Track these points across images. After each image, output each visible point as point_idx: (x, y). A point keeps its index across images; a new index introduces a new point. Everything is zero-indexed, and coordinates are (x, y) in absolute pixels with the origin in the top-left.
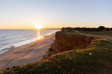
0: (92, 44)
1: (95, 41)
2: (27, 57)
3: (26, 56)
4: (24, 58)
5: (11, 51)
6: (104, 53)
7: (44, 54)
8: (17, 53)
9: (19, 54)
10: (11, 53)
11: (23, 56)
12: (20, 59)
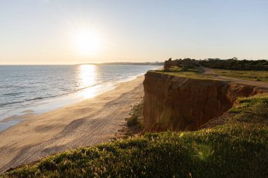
0: (232, 112)
1: (246, 101)
2: (66, 141)
3: (62, 139)
4: (58, 145)
5: (27, 125)
7: (113, 136)
9: (44, 134)
10: (25, 129)
11: (56, 139)
12: (47, 147)
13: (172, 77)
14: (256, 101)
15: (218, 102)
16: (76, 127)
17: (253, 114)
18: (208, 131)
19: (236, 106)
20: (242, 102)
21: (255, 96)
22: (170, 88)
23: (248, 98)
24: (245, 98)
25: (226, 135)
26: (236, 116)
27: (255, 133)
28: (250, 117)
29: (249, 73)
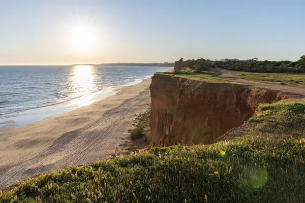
0: (253, 121)
1: (269, 108)
2: (55, 159)
3: (51, 157)
4: (45, 164)
5: (6, 140)
7: (113, 151)
8: (22, 145)
10: (4, 145)
11: (42, 156)
12: (30, 167)
13: (184, 80)
14: (280, 108)
15: (238, 109)
16: (68, 141)
17: (277, 124)
18: (226, 143)
19: (258, 115)
20: (264, 109)
21: (280, 103)
22: (182, 92)
23: (271, 105)
24: (268, 105)
25: (246, 149)
26: (258, 126)
27: (280, 146)
28: (273, 127)
29: (271, 76)
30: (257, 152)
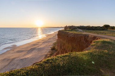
0: (92, 45)
1: (96, 42)
2: (29, 56)
3: (27, 55)
4: (26, 57)
5: (13, 50)
6: (102, 56)
7: (46, 54)
8: (18, 52)
9: (20, 53)
10: (13, 52)
11: (25, 55)
12: (22, 58)
14: (99, 42)
18: (87, 52)
19: (93, 44)
20: (94, 42)
21: (98, 40)
25: (92, 53)
26: (94, 47)
27: (100, 52)
28: (98, 47)
30: (95, 54)
